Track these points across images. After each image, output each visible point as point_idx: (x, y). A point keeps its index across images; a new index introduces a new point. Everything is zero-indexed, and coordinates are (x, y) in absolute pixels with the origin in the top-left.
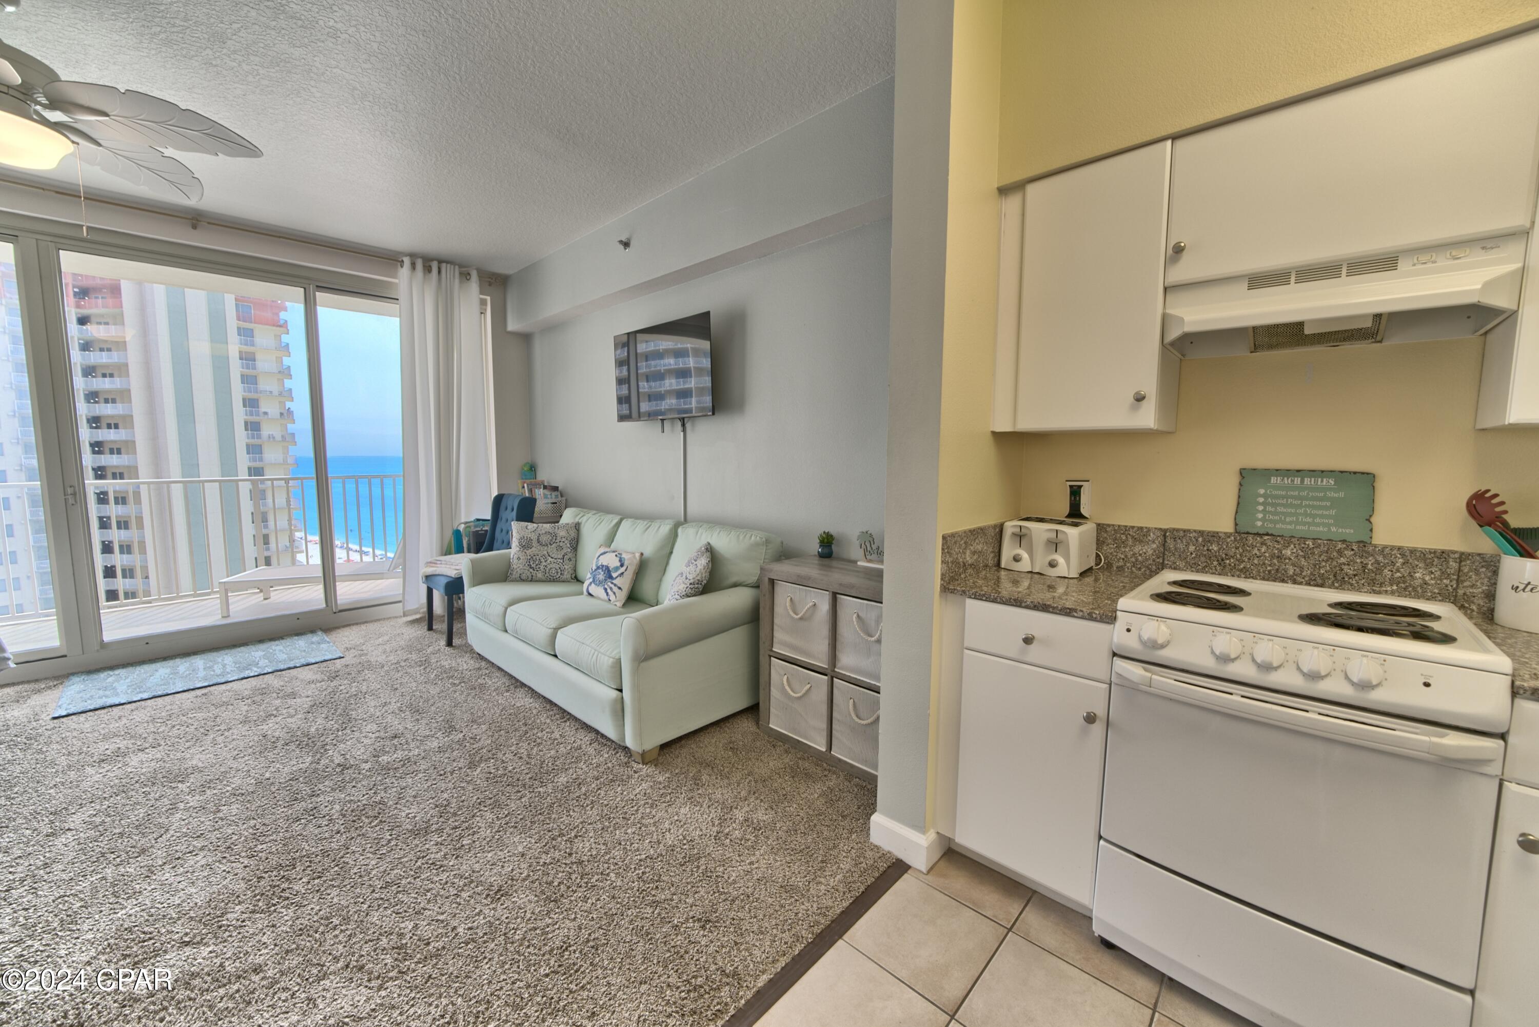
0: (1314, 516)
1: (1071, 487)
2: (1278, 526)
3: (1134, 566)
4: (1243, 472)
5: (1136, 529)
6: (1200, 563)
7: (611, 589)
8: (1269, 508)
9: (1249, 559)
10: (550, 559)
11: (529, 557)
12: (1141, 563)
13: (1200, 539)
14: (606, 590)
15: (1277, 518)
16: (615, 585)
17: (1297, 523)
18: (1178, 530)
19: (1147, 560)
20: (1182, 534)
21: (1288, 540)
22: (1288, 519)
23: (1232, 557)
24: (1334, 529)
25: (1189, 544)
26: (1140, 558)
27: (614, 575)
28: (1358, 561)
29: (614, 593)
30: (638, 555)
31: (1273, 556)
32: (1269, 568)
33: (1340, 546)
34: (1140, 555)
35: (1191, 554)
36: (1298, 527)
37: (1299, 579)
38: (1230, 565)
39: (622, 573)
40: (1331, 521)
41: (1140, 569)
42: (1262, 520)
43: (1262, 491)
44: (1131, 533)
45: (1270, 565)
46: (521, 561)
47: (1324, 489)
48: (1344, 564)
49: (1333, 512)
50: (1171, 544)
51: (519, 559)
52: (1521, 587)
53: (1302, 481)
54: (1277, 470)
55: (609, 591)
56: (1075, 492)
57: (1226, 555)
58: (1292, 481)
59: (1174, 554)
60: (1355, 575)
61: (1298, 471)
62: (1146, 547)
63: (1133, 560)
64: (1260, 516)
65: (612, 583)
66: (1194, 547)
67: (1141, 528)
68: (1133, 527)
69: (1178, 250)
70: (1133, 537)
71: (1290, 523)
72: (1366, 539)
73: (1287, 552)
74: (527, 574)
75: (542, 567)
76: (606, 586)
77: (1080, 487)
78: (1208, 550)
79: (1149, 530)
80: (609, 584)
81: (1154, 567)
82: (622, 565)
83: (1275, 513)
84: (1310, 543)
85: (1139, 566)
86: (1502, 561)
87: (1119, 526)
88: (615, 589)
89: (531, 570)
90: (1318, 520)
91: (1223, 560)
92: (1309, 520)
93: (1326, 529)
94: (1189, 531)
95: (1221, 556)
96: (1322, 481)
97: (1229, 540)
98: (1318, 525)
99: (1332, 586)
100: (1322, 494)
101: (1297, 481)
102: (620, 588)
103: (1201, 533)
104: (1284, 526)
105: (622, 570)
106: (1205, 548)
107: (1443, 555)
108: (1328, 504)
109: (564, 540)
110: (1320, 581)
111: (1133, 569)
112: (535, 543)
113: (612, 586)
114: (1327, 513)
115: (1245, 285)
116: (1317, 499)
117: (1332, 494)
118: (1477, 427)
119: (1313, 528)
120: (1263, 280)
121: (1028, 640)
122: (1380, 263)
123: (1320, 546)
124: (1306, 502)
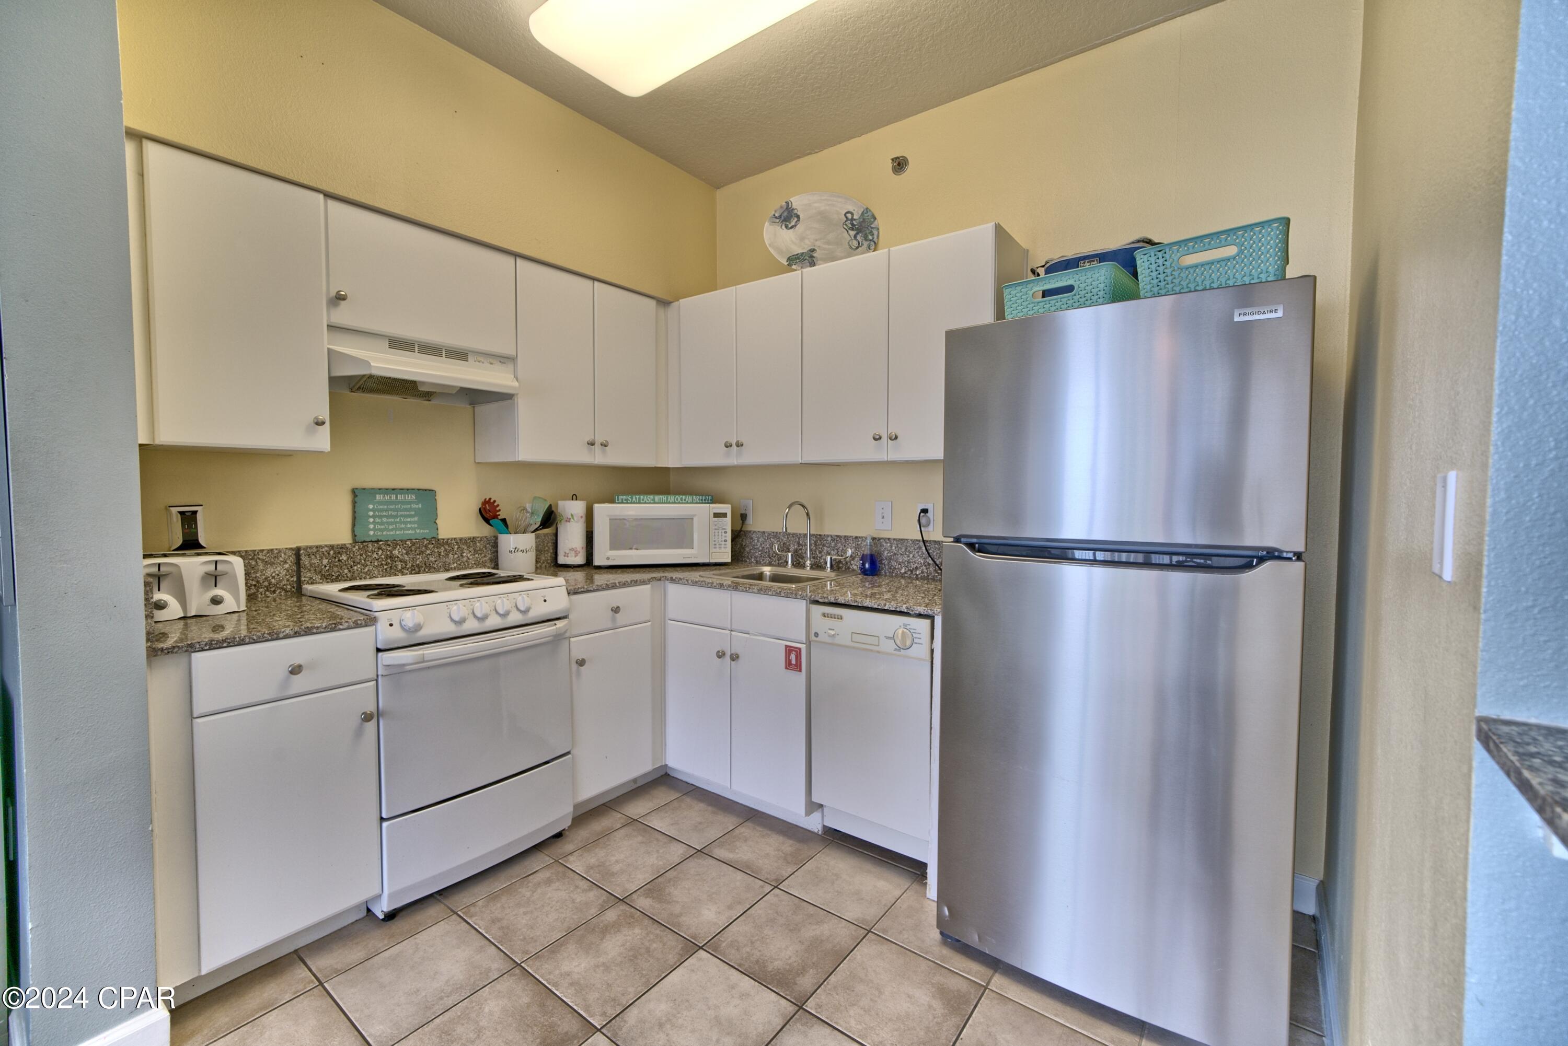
0: (405, 523)
1: (181, 513)
2: (384, 533)
3: (267, 590)
4: (355, 491)
5: (265, 552)
6: (333, 574)
8: (377, 520)
9: (371, 562)
12: (275, 585)
13: (332, 552)
15: (383, 527)
17: (396, 529)
18: (311, 547)
19: (281, 581)
20: (315, 550)
21: (395, 544)
22: (391, 527)
23: (359, 563)
24: (418, 531)
25: (322, 558)
26: (273, 581)
28: (436, 551)
31: (387, 557)
32: (385, 567)
34: (273, 577)
35: (325, 566)
36: (397, 533)
37: (405, 571)
38: (357, 570)
40: (416, 525)
41: (274, 592)
42: (374, 529)
43: (371, 507)
44: (261, 557)
45: (386, 565)
47: (410, 503)
48: (429, 554)
49: (416, 519)
50: (305, 560)
52: (513, 550)
53: (396, 497)
54: (380, 489)
56: (189, 519)
57: (354, 562)
58: (390, 497)
59: (310, 570)
60: (436, 561)
61: (393, 489)
62: (279, 569)
63: (266, 584)
64: (372, 526)
66: (327, 560)
67: (272, 550)
68: (262, 551)
69: (340, 298)
70: (263, 560)
71: (392, 530)
72: (435, 535)
73: (396, 552)
77: (195, 512)
78: (339, 560)
79: (279, 551)
81: (289, 587)
83: (382, 523)
84: (408, 543)
85: (273, 589)
86: (499, 538)
87: (246, 551)
90: (408, 526)
91: (351, 567)
92: (403, 526)
93: (413, 532)
94: (321, 547)
95: (350, 564)
96: (408, 497)
97: (354, 549)
98: (409, 529)
99: (424, 572)
100: (409, 506)
101: (393, 497)
103: (332, 547)
104: (388, 533)
106: (337, 560)
107: (473, 539)
108: (413, 513)
110: (417, 570)
111: (267, 593)
114: (413, 520)
115: (386, 344)
116: (406, 510)
117: (414, 506)
118: (477, 461)
119: (406, 532)
120: (398, 344)
121: (296, 670)
122: (460, 355)
123: (413, 545)
124: (400, 513)
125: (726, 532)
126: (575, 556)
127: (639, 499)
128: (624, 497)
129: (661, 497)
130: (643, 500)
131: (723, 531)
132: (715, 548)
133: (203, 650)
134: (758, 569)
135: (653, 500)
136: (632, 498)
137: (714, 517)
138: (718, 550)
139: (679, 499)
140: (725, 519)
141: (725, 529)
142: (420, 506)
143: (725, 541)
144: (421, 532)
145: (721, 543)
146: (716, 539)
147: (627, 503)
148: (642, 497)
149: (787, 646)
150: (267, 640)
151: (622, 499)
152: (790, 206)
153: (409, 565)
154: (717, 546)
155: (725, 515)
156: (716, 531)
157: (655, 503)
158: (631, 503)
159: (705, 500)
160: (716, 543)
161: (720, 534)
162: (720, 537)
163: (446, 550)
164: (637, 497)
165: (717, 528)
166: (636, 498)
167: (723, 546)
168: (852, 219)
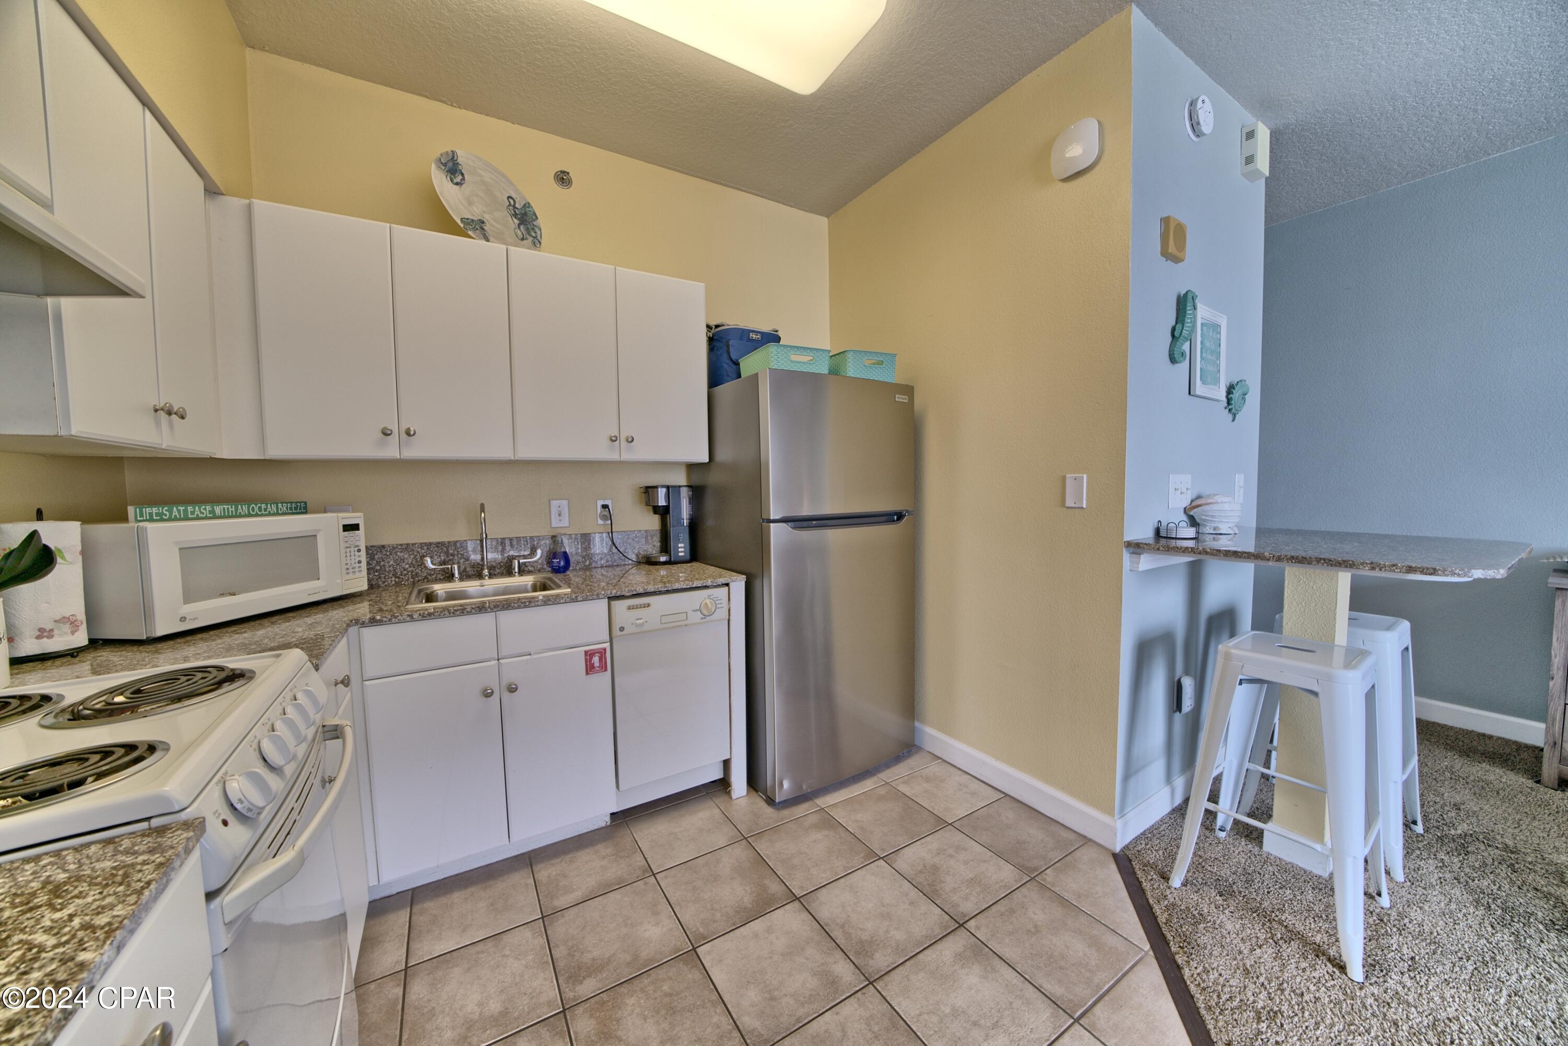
125: (359, 551)
126: (73, 633)
127: (186, 511)
128: (155, 510)
129: (226, 507)
130: (193, 513)
131: (356, 549)
132: (348, 573)
134: (427, 589)
135: (213, 512)
136: (171, 512)
137: (344, 531)
138: (351, 576)
139: (256, 509)
140: (357, 532)
141: (358, 546)
143: (360, 562)
145: (354, 565)
146: (349, 562)
147: (162, 520)
148: (190, 509)
149: (586, 652)
151: (151, 514)
152: (455, 158)
154: (351, 570)
155: (355, 527)
156: (348, 550)
157: (215, 517)
158: (170, 520)
159: (296, 508)
160: (347, 567)
161: (352, 554)
162: (353, 557)
164: (182, 508)
165: (348, 545)
166: (179, 511)
167: (357, 569)
168: (514, 207)
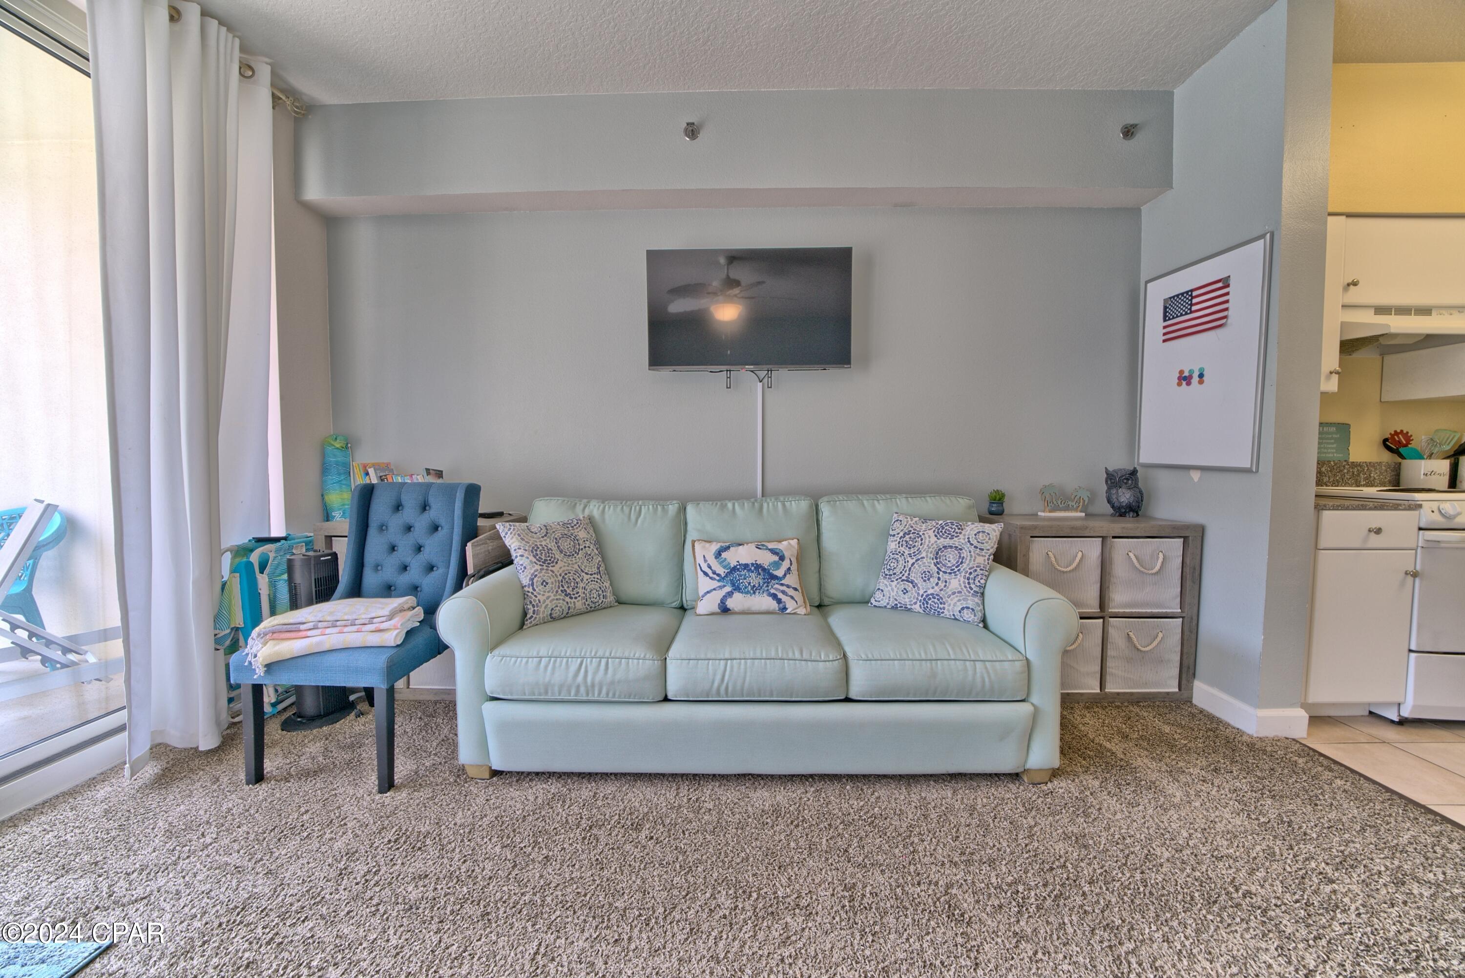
0: (1327, 448)
7: (783, 592)
10: (586, 577)
11: (560, 578)
14: (774, 596)
16: (788, 586)
24: (1335, 455)
27: (779, 573)
29: (792, 598)
30: (794, 542)
33: (1344, 463)
36: (1322, 455)
37: (1328, 484)
39: (789, 569)
40: (1335, 451)
46: (550, 585)
47: (1332, 433)
49: (1335, 446)
51: (544, 583)
55: (780, 595)
65: (782, 585)
69: (1353, 284)
72: (1348, 459)
74: (562, 604)
75: (580, 591)
76: (772, 591)
80: (776, 586)
82: (782, 558)
84: (1332, 463)
86: (1402, 463)
88: (791, 592)
89: (567, 599)
90: (1329, 451)
92: (1326, 451)
93: (1332, 455)
96: (1331, 429)
98: (1329, 453)
100: (1331, 436)
102: (796, 589)
105: (785, 564)
107: (1379, 464)
108: (1333, 441)
109: (588, 544)
112: (558, 556)
113: (784, 588)
114: (1332, 446)
115: (1372, 311)
116: (1328, 439)
117: (1335, 436)
118: (1382, 400)
119: (1327, 455)
120: (1381, 310)
121: (1378, 531)
122: (1425, 311)
123: (1335, 464)
124: (1324, 441)
133: (1330, 509)
142: (1338, 436)
144: (1339, 456)
150: (1360, 510)
153: (1332, 480)
163: (1358, 470)
